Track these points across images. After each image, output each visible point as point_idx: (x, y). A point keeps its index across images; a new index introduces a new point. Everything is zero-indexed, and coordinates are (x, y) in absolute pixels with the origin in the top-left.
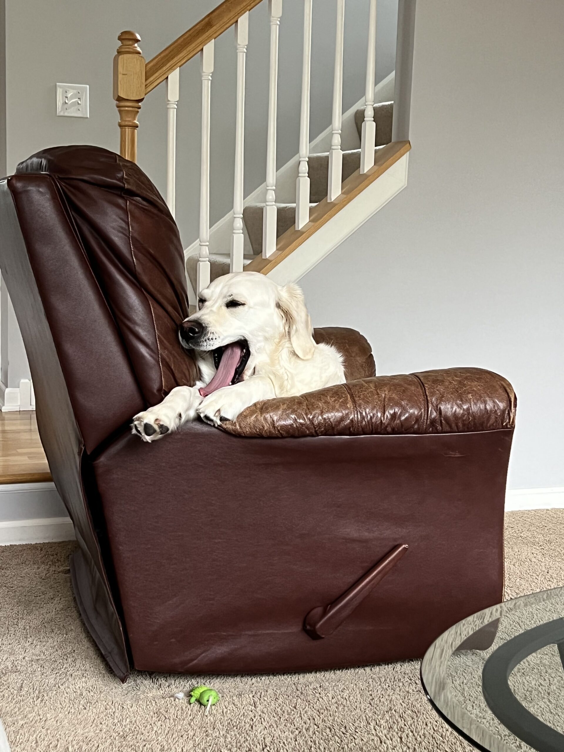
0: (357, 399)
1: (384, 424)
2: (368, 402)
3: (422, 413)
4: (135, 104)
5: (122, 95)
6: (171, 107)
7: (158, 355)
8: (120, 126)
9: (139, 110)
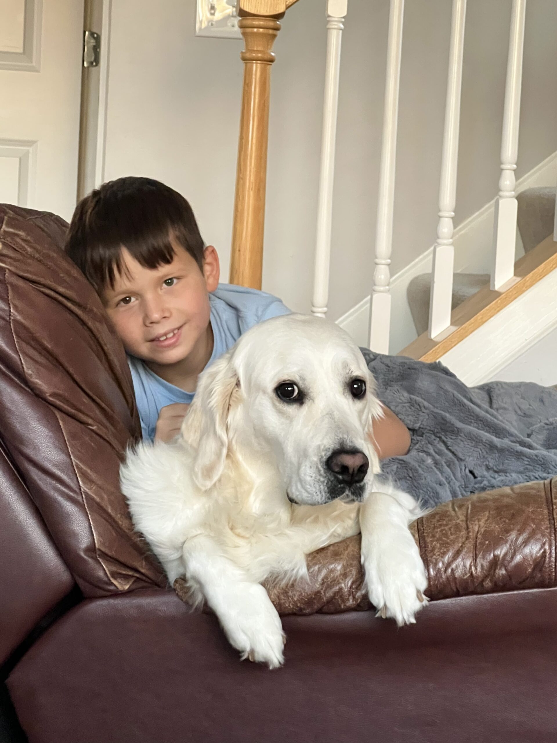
1: (477, 577)
4: (271, 24)
5: (247, 8)
6: (333, 27)
7: (82, 494)
8: (244, 59)
9: (278, 33)
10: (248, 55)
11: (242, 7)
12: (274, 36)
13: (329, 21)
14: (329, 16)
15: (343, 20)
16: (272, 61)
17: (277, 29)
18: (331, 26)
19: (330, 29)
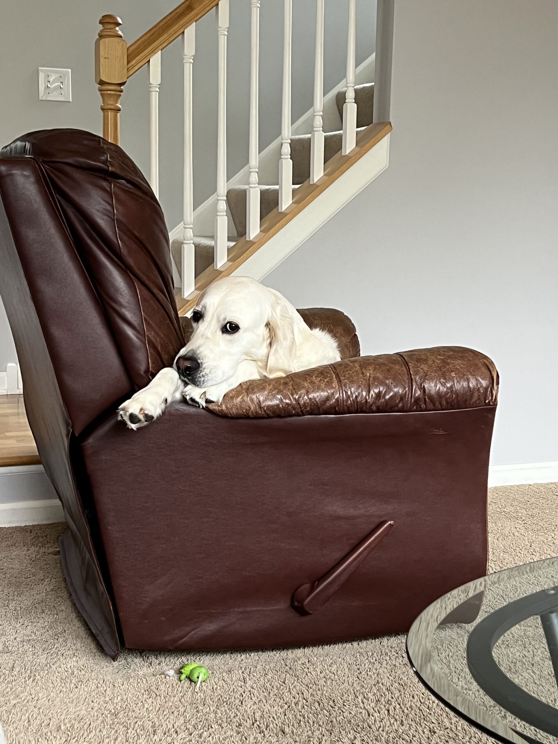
0: (342, 378)
1: (369, 402)
2: (354, 381)
3: (406, 392)
4: (117, 88)
5: (104, 79)
6: (153, 90)
7: (145, 336)
8: (103, 109)
9: (122, 94)
10: (106, 107)
11: (102, 79)
12: (120, 95)
13: (150, 87)
14: (151, 84)
15: (159, 86)
16: (120, 110)
17: (122, 91)
18: (153, 89)
19: (152, 91)
